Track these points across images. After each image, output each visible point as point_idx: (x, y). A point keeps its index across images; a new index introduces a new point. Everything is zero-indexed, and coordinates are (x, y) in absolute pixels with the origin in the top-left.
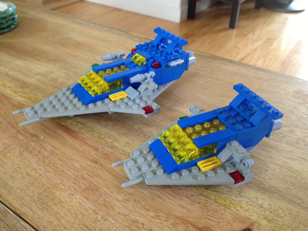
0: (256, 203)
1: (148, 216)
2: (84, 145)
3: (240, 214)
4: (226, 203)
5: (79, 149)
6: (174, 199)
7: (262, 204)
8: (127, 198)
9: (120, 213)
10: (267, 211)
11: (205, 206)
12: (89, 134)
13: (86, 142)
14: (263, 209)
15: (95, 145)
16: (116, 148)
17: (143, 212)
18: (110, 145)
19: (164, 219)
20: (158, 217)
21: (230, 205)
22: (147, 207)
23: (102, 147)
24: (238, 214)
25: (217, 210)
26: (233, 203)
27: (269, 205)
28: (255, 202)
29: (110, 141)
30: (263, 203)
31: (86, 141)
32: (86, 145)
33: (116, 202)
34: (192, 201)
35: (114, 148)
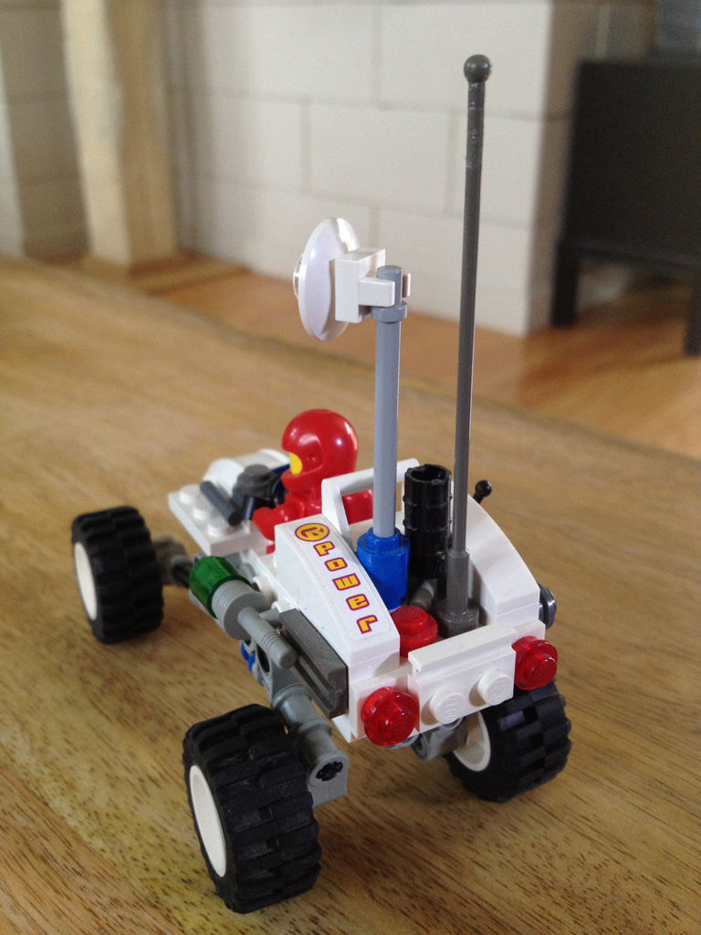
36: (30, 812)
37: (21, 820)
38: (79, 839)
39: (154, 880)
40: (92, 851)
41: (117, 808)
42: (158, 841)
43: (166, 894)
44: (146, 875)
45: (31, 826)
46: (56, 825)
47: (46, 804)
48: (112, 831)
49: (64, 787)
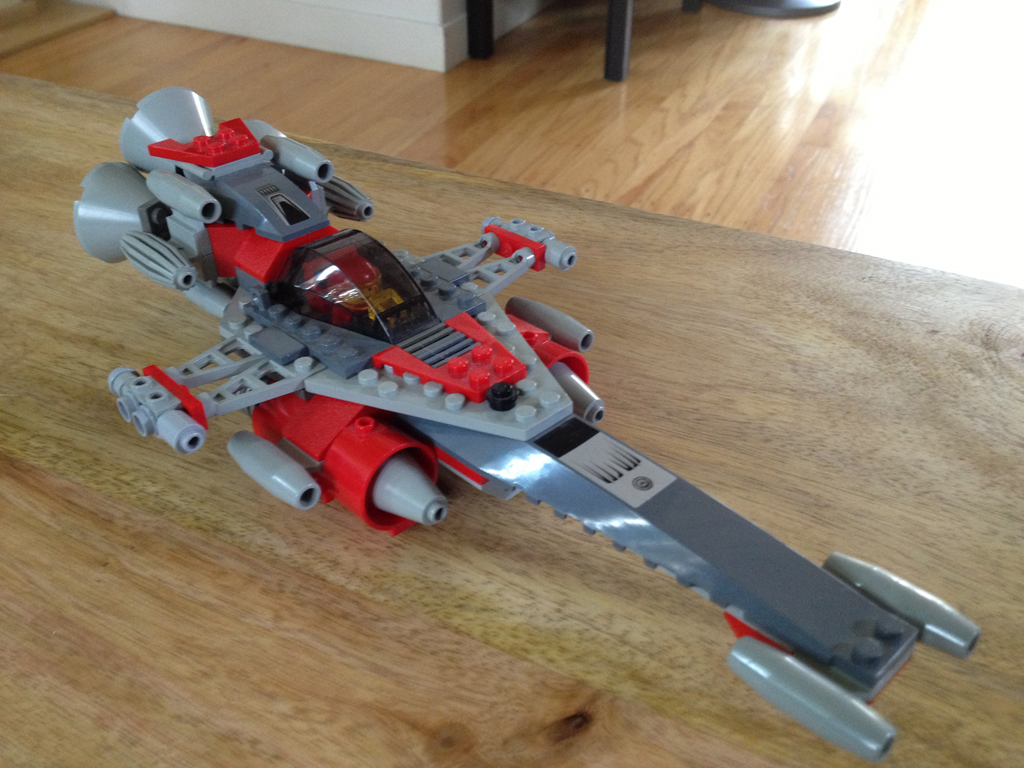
0: (609, 631)
1: (268, 716)
2: (64, 513)
3: (556, 670)
4: (517, 641)
5: (48, 526)
6: (354, 652)
7: (626, 632)
8: (203, 668)
9: (178, 718)
10: (638, 653)
11: (451, 660)
12: (84, 472)
13: (70, 502)
14: (626, 648)
15: (102, 508)
16: (174, 509)
17: (255, 704)
18: (151, 504)
19: (322, 717)
20: (301, 713)
21: (529, 646)
22: (270, 688)
23: (126, 513)
24: (552, 672)
25: (486, 669)
26: (538, 639)
27: (645, 634)
28: (604, 629)
29: (152, 489)
30: (629, 629)
31: (71, 498)
32: (70, 510)
33: (169, 684)
34: (414, 651)
35: (166, 513)
36: (313, 588)
37: (310, 596)
38: (364, 598)
39: (435, 611)
40: (378, 603)
41: (381, 570)
42: (423, 585)
43: (448, 618)
44: (427, 609)
45: (321, 597)
46: (341, 592)
47: (324, 580)
48: (386, 586)
49: (331, 564)
